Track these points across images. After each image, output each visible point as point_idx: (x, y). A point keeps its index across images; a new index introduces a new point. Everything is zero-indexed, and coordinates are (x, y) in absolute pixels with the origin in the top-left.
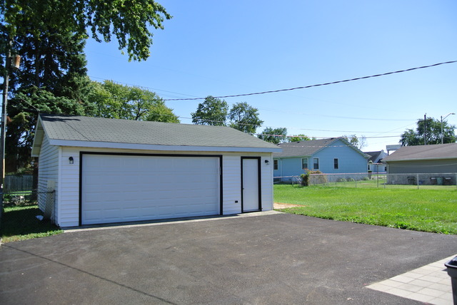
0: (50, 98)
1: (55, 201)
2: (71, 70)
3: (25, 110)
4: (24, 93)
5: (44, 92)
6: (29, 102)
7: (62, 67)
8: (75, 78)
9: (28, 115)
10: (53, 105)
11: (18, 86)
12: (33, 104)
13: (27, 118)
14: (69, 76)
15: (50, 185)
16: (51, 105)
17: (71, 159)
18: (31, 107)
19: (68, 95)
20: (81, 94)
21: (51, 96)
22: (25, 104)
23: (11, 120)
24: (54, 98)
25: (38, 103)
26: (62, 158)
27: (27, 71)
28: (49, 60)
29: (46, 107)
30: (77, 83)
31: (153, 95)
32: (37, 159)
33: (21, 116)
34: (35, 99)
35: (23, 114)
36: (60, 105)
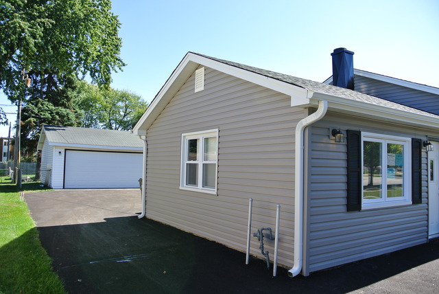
0: (50, 107)
1: (51, 175)
2: (66, 87)
3: (33, 117)
4: (32, 104)
5: (46, 103)
6: (36, 111)
7: (60, 84)
8: (69, 93)
9: (35, 120)
10: (53, 113)
11: (28, 98)
12: (39, 112)
13: (34, 122)
14: (64, 92)
15: (48, 166)
16: (51, 113)
17: (60, 152)
18: (37, 114)
19: (64, 105)
20: (73, 104)
21: (51, 107)
22: (32, 112)
23: (23, 124)
24: (53, 108)
25: (42, 111)
26: (55, 152)
27: (34, 87)
28: (50, 78)
29: (48, 115)
30: (70, 96)
31: (139, 98)
32: (40, 151)
33: (30, 121)
34: (40, 108)
35: (32, 119)
36: (57, 113)
